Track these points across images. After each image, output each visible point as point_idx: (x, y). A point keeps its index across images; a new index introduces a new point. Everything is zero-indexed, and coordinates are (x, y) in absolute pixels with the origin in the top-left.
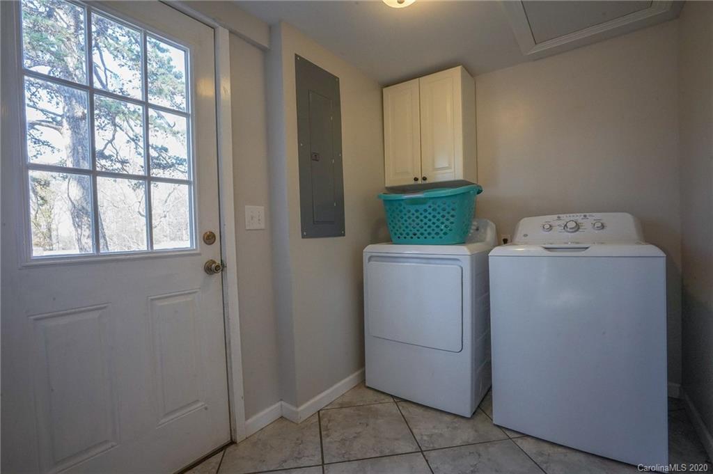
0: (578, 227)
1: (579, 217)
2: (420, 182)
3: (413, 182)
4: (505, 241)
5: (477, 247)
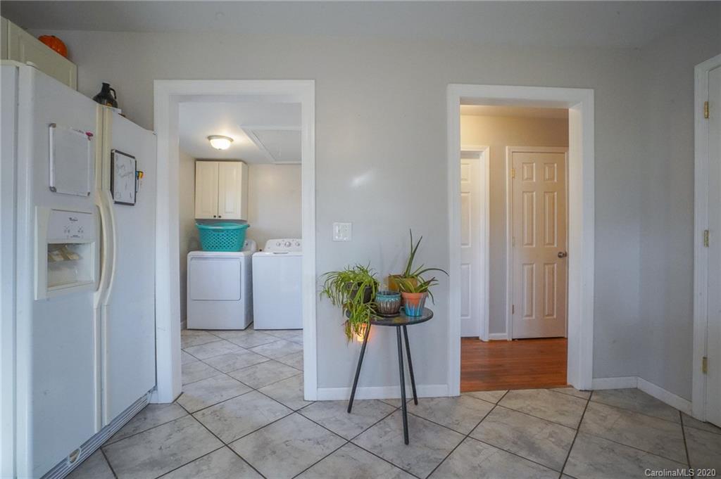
0: (290, 244)
1: (290, 240)
2: (217, 218)
3: (213, 218)
4: (261, 250)
5: (248, 253)
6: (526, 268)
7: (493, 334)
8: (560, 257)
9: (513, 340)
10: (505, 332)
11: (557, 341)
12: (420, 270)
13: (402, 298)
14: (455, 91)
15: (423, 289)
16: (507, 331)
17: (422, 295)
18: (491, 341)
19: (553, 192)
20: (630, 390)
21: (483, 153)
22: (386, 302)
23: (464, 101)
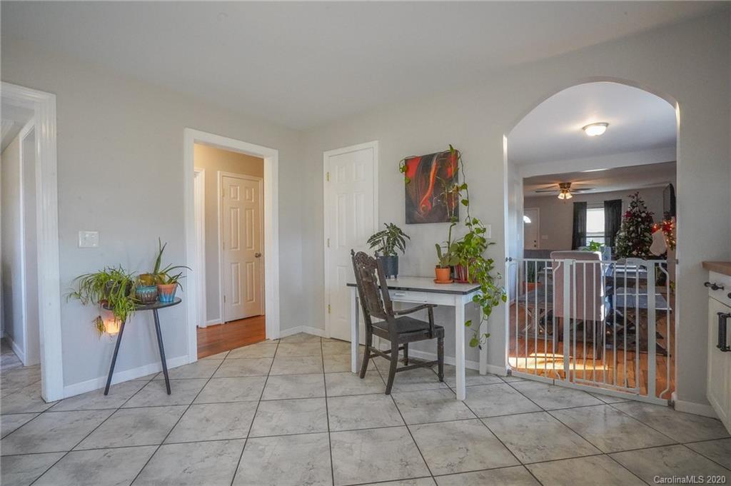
6: (233, 266)
7: (209, 322)
8: (256, 257)
9: (226, 323)
10: (219, 318)
11: (256, 319)
12: (170, 267)
13: (159, 290)
14: (191, 134)
15: (173, 281)
16: (221, 316)
17: (175, 285)
18: (208, 327)
19: (251, 209)
20: (300, 334)
21: (200, 174)
22: (147, 292)
23: (196, 141)
